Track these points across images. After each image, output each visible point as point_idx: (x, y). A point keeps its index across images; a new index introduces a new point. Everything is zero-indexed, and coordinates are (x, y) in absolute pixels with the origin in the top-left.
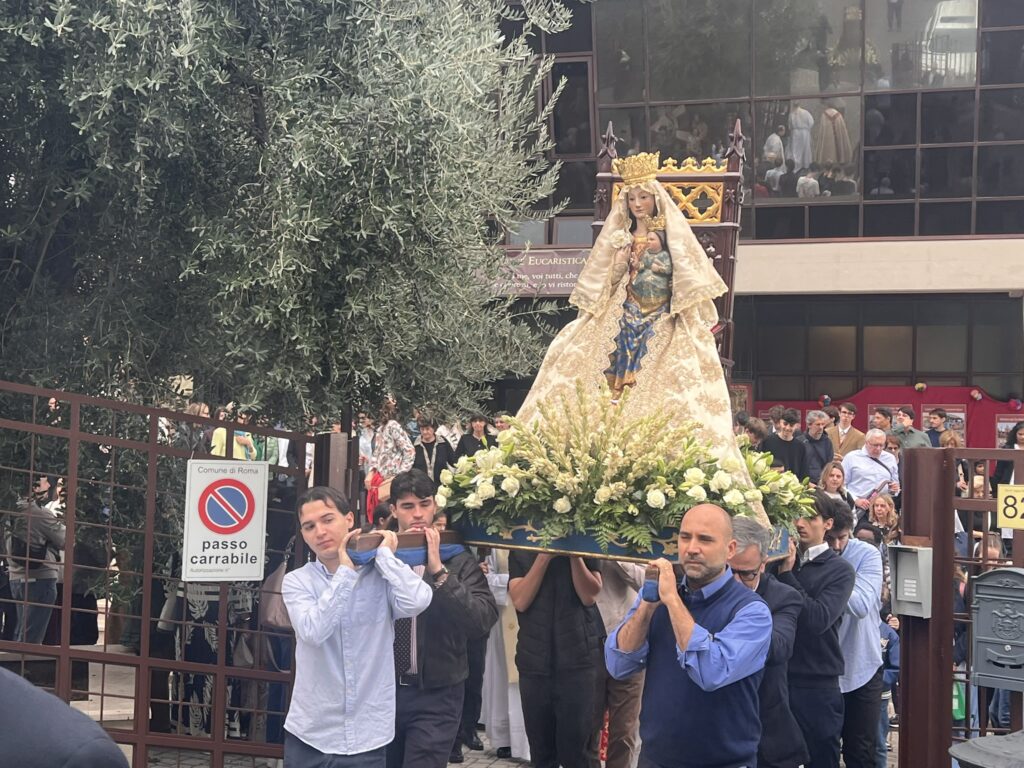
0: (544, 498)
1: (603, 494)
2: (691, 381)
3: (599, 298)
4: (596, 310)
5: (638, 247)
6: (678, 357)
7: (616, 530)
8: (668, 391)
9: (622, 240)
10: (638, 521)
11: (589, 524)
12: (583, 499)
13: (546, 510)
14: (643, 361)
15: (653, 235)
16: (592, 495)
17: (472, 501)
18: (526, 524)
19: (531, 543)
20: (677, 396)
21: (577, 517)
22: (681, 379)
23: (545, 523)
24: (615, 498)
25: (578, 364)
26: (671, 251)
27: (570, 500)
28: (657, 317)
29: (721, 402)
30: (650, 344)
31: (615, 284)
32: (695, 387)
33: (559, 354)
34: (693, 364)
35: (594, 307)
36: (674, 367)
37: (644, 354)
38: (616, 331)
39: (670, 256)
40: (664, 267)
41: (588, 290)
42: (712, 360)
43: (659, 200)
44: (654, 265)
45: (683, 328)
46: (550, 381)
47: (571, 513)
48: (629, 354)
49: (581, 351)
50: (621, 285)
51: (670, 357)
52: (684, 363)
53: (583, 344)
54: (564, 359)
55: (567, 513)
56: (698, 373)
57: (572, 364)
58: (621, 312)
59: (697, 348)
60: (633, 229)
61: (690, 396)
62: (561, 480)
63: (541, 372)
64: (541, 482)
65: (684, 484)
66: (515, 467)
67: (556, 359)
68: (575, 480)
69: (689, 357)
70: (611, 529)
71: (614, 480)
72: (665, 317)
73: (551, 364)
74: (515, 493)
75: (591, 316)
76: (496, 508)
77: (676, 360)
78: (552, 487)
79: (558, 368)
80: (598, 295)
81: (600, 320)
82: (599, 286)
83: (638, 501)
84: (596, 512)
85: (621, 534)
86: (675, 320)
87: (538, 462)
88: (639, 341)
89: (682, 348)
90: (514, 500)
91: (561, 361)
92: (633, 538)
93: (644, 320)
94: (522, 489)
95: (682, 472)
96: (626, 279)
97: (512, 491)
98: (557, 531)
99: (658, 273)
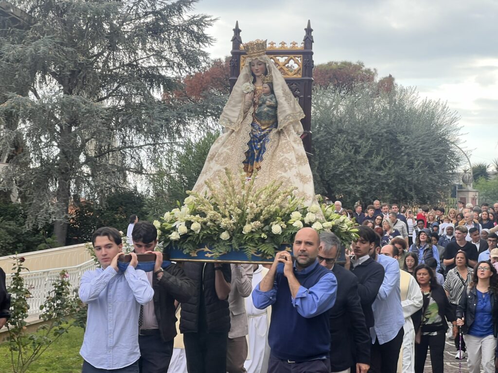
0: (214, 232)
1: (247, 228)
2: (291, 165)
3: (237, 120)
4: (236, 127)
5: (257, 92)
6: (283, 152)
7: (255, 247)
8: (278, 171)
9: (248, 88)
10: (267, 241)
11: (240, 245)
12: (236, 232)
13: (216, 239)
14: (264, 156)
15: (266, 85)
16: (242, 229)
17: (174, 236)
18: (205, 248)
19: (207, 258)
20: (284, 174)
21: (233, 241)
22: (286, 164)
23: (216, 246)
24: (254, 230)
25: (227, 159)
26: (276, 94)
27: (229, 233)
28: (270, 131)
29: (308, 176)
30: (267, 146)
31: (246, 112)
32: (294, 169)
33: (216, 153)
34: (291, 156)
35: (234, 126)
36: (281, 158)
37: (264, 152)
38: (248, 139)
39: (275, 97)
40: (272, 103)
41: (231, 116)
42: (302, 154)
43: (268, 66)
44: (267, 102)
45: (285, 136)
46: (212, 169)
47: (230, 240)
48: (255, 152)
49: (229, 151)
50: (249, 113)
51: (279, 153)
52: (286, 155)
53: (229, 147)
54: (219, 155)
55: (228, 240)
56: (294, 161)
57: (224, 159)
58: (250, 128)
59: (293, 147)
60: (254, 82)
61: (291, 174)
62: (224, 222)
63: (206, 163)
64: (212, 224)
65: (291, 220)
66: (198, 216)
67: (214, 156)
68: (231, 222)
69: (289, 153)
70: (253, 247)
71: (253, 220)
72: (274, 131)
73: (212, 159)
74: (199, 231)
75: (233, 131)
76: (188, 239)
77: (282, 154)
78: (218, 226)
79: (216, 161)
80: (236, 119)
81: (238, 132)
82: (237, 114)
83: (267, 231)
84: (244, 238)
85: (258, 249)
86: (280, 133)
87: (211, 213)
88: (261, 145)
89: (285, 147)
90: (199, 235)
91: (218, 157)
92: (265, 251)
93: (263, 133)
94: (202, 229)
95: (289, 215)
96: (252, 110)
97: (197, 230)
98: (223, 250)
99: (269, 106)
